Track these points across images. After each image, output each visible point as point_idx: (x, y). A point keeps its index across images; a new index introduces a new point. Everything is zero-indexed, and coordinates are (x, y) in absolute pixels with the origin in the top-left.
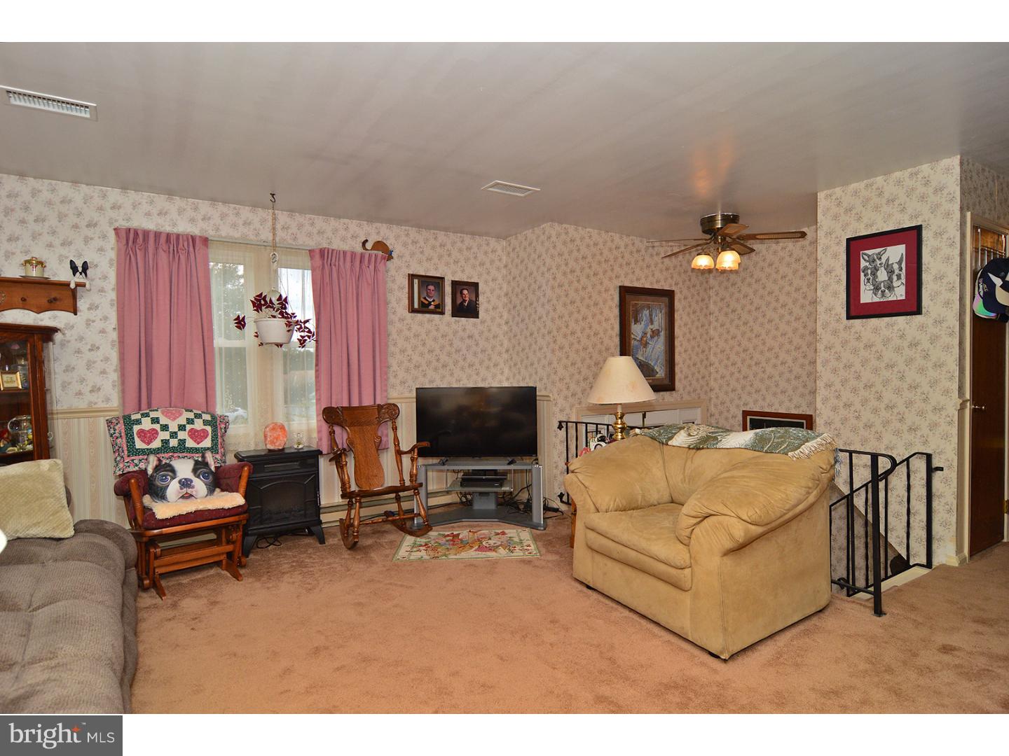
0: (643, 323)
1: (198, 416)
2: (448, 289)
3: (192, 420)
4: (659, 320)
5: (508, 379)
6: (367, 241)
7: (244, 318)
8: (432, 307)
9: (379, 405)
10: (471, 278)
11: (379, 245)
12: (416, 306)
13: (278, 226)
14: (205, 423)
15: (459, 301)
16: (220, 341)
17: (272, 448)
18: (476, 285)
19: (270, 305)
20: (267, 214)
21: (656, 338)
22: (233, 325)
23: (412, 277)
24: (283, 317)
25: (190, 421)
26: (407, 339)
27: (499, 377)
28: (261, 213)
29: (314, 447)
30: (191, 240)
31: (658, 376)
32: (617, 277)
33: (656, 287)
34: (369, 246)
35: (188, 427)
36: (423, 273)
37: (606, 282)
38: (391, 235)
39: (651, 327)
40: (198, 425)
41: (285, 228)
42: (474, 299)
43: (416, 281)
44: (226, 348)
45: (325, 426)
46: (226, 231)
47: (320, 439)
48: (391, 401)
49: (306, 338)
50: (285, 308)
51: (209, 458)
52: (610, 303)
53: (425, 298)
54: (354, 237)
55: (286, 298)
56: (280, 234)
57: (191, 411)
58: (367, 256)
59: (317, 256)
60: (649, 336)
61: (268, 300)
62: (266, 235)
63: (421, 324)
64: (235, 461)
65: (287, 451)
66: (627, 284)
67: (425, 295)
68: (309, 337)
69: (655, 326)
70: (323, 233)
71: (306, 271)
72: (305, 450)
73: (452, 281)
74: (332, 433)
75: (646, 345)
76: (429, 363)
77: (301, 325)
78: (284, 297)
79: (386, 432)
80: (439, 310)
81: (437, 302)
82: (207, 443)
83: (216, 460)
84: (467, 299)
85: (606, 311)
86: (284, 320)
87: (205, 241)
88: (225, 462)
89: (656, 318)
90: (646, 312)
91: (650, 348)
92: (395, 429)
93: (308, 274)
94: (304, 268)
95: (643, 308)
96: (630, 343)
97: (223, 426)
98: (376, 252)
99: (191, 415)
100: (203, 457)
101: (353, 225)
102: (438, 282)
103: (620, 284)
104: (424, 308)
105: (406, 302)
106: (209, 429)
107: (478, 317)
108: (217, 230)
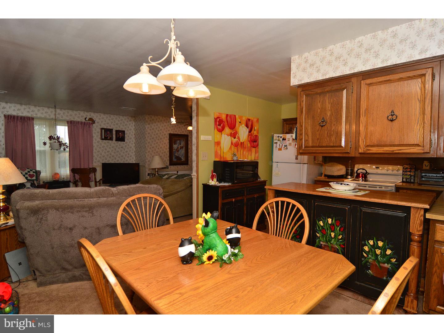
0: (177, 144)
1: (31, 170)
2: (114, 133)
3: (30, 171)
4: (183, 143)
5: (135, 161)
6: (86, 118)
7: (46, 142)
8: (108, 138)
9: (90, 168)
10: (122, 129)
11: (91, 119)
12: (103, 138)
13: (57, 114)
14: (34, 172)
15: (118, 136)
16: (37, 148)
17: (55, 180)
18: (124, 131)
19: (54, 139)
20: (53, 110)
21: (182, 149)
22: (42, 144)
23: (102, 129)
24: (58, 142)
25: (29, 172)
26: (100, 148)
27: (132, 160)
28: (51, 109)
29: (68, 180)
30: (28, 119)
31: (182, 160)
32: (169, 131)
33: (182, 133)
34: (87, 119)
35: (28, 173)
36: (105, 128)
37: (165, 132)
38: (94, 116)
39: (180, 146)
40: (31, 173)
41: (59, 114)
42: (123, 136)
43: (103, 130)
44: (40, 150)
45: (72, 174)
46: (39, 115)
47: (70, 178)
48: (94, 167)
49: (66, 148)
50: (59, 139)
51: (35, 182)
52: (166, 138)
53: (106, 135)
54: (82, 116)
55: (59, 137)
56: (57, 116)
57: (29, 169)
58: (86, 123)
59: (70, 123)
60: (179, 148)
61: (53, 137)
62: (53, 116)
63: (105, 143)
64: (43, 183)
65: (59, 181)
66: (172, 133)
67: (106, 134)
68: (67, 148)
69: (182, 145)
70: (72, 115)
71: (66, 127)
72: (66, 180)
73: (116, 130)
74: (74, 176)
75: (178, 151)
76: (107, 155)
77: (65, 144)
78: (59, 136)
79: (92, 175)
80: (111, 139)
81: (110, 137)
82: (34, 178)
83: (37, 183)
84: (121, 136)
85: (165, 141)
86: (59, 143)
87: (33, 119)
88: (40, 184)
89: (182, 143)
90: (178, 141)
91: (179, 152)
92: (95, 175)
93: (67, 127)
94: (65, 126)
95: (177, 140)
96: (173, 150)
97: (39, 173)
98: (89, 121)
99: (29, 170)
100: (34, 182)
101: (82, 113)
102: (111, 130)
103: (170, 133)
104: (106, 139)
105: (100, 136)
106: (35, 174)
107: (125, 141)
108: (36, 114)
